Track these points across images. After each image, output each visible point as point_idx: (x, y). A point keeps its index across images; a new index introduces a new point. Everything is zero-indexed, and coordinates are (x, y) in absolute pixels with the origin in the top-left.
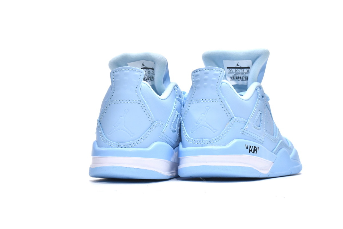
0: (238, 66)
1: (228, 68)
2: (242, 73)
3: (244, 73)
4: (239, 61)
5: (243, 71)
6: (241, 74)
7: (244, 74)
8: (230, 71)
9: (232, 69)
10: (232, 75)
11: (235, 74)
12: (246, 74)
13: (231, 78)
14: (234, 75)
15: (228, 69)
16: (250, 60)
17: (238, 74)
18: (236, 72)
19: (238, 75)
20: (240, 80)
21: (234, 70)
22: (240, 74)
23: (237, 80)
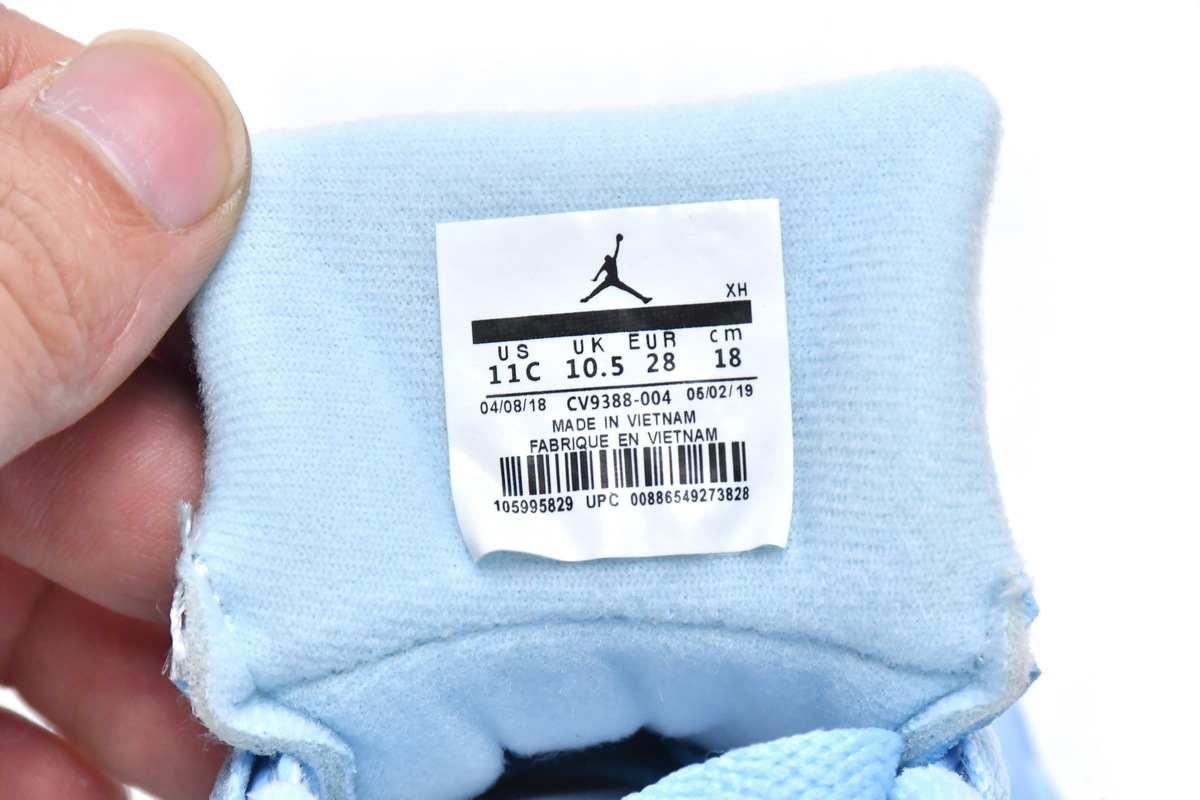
0: (613, 300)
1: (485, 331)
2: (655, 398)
3: (678, 393)
4: (639, 220)
5: (669, 359)
6: (637, 409)
7: (680, 402)
8: (504, 374)
9: (537, 347)
10: (518, 435)
11: (565, 415)
12: (696, 405)
13: (509, 469)
14: (548, 434)
15: (490, 349)
16: (768, 191)
17: (600, 415)
18: (583, 381)
19: (600, 428)
20: (625, 493)
21: (552, 354)
22: (622, 413)
23: (579, 497)
